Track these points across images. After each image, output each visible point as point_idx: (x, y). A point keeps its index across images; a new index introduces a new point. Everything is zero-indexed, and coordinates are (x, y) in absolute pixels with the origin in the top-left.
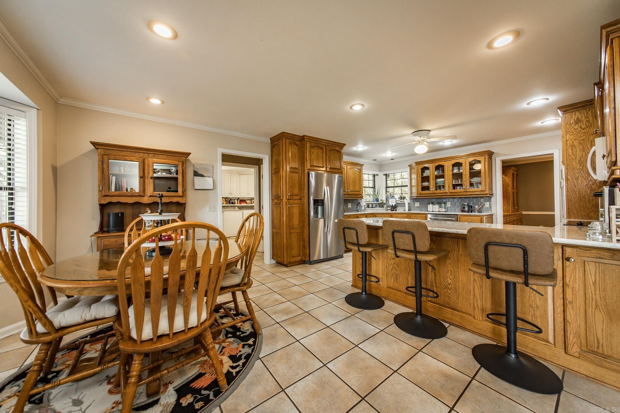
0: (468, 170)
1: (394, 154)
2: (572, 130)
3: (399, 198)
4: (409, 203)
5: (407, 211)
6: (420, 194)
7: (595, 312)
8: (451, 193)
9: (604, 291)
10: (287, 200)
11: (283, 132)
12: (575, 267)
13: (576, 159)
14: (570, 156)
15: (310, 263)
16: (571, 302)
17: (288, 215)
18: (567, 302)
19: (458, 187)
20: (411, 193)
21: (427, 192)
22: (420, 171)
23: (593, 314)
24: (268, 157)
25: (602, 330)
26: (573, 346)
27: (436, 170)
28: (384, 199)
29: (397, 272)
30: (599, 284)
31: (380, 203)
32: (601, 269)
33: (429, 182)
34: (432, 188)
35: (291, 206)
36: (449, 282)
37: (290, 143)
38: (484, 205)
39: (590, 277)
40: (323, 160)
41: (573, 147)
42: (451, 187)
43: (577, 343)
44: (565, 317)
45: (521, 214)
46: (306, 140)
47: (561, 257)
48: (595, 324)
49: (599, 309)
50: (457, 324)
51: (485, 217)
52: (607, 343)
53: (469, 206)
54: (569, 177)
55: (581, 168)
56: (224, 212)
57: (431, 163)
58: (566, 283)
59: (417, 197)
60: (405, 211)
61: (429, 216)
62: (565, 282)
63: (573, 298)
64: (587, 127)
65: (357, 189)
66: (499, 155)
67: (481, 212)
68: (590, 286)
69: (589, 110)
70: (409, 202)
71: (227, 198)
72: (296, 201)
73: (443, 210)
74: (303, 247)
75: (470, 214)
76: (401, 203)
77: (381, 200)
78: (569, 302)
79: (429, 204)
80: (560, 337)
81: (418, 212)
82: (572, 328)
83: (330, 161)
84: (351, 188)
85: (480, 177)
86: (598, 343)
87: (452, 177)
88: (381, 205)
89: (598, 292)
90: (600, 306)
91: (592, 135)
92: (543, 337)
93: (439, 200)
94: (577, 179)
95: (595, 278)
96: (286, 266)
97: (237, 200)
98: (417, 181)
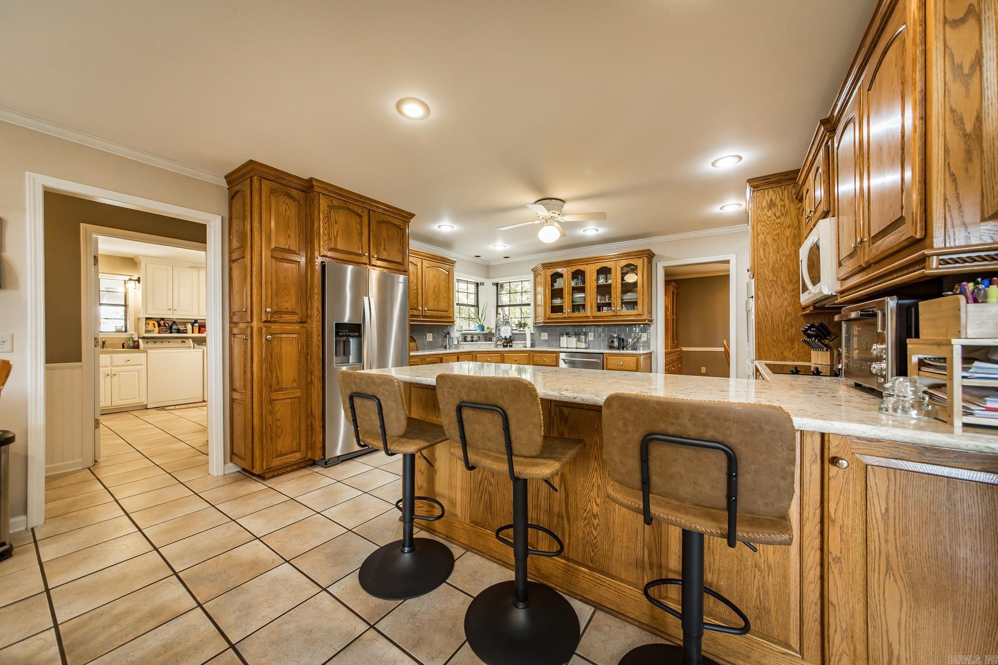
0: (619, 281)
1: (508, 247)
2: (765, 217)
3: (517, 325)
4: (532, 334)
5: (528, 348)
6: (549, 318)
7: (884, 583)
8: (594, 317)
9: (905, 533)
10: (262, 325)
11: (251, 162)
12: (847, 478)
13: (768, 265)
14: (761, 259)
15: (326, 463)
16: (838, 560)
17: (266, 358)
18: (830, 560)
19: (605, 308)
20: (536, 317)
21: (559, 315)
22: (550, 279)
23: (882, 587)
24: (219, 219)
25: (899, 624)
26: (840, 660)
27: (573, 279)
28: (493, 326)
29: (491, 488)
30: (895, 518)
31: (487, 334)
32: (898, 484)
33: (562, 298)
34: (567, 309)
35: (273, 339)
36: (595, 513)
37: (272, 192)
38: (640, 338)
39: (876, 503)
40: (361, 240)
41: (765, 245)
42: (595, 308)
43: (848, 652)
44: (826, 594)
45: (681, 350)
46: (316, 189)
47: (819, 456)
48: (885, 610)
49: (893, 575)
50: (609, 607)
51: (642, 357)
52: (908, 653)
53: (620, 339)
54: (760, 294)
55: (775, 279)
56: (149, 351)
57: (565, 267)
58: (829, 516)
59: (544, 323)
60: (526, 347)
61: (562, 356)
62: (826, 514)
63: (843, 551)
64: (783, 215)
65: (443, 306)
66: (662, 258)
67: (636, 349)
68: (877, 523)
69: (785, 189)
70: (533, 332)
71: (162, 319)
72: (289, 327)
73: (583, 345)
74: (307, 430)
75: (622, 352)
76: (520, 334)
77: (488, 328)
78: (834, 560)
79: (562, 335)
80: (813, 638)
81: (545, 349)
82: (838, 617)
83: (378, 245)
84: (431, 304)
85: (636, 292)
86: (891, 653)
87: (596, 290)
88: (488, 337)
89: (891, 537)
90: (895, 567)
91: (788, 228)
92: (778, 635)
93: (577, 329)
94: (770, 297)
95: (887, 504)
96: (262, 477)
97: (193, 325)
98: (545, 296)
